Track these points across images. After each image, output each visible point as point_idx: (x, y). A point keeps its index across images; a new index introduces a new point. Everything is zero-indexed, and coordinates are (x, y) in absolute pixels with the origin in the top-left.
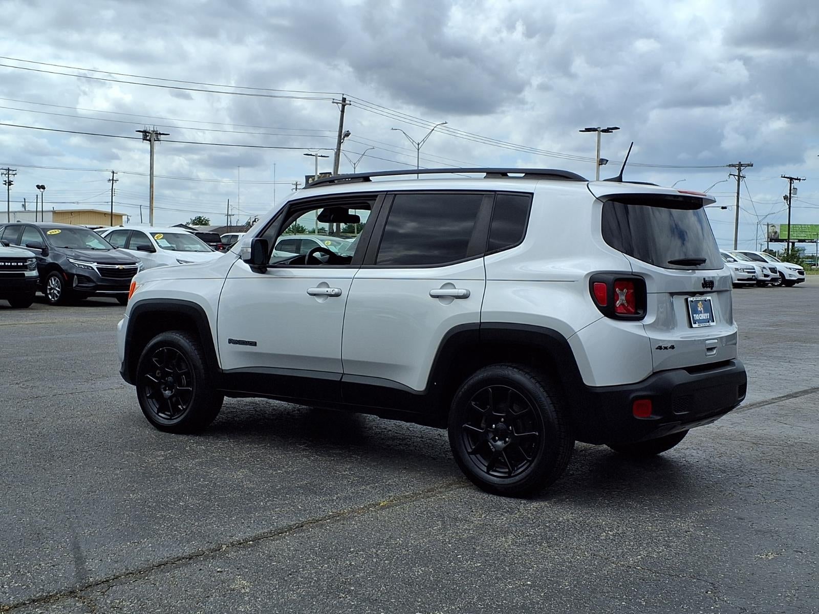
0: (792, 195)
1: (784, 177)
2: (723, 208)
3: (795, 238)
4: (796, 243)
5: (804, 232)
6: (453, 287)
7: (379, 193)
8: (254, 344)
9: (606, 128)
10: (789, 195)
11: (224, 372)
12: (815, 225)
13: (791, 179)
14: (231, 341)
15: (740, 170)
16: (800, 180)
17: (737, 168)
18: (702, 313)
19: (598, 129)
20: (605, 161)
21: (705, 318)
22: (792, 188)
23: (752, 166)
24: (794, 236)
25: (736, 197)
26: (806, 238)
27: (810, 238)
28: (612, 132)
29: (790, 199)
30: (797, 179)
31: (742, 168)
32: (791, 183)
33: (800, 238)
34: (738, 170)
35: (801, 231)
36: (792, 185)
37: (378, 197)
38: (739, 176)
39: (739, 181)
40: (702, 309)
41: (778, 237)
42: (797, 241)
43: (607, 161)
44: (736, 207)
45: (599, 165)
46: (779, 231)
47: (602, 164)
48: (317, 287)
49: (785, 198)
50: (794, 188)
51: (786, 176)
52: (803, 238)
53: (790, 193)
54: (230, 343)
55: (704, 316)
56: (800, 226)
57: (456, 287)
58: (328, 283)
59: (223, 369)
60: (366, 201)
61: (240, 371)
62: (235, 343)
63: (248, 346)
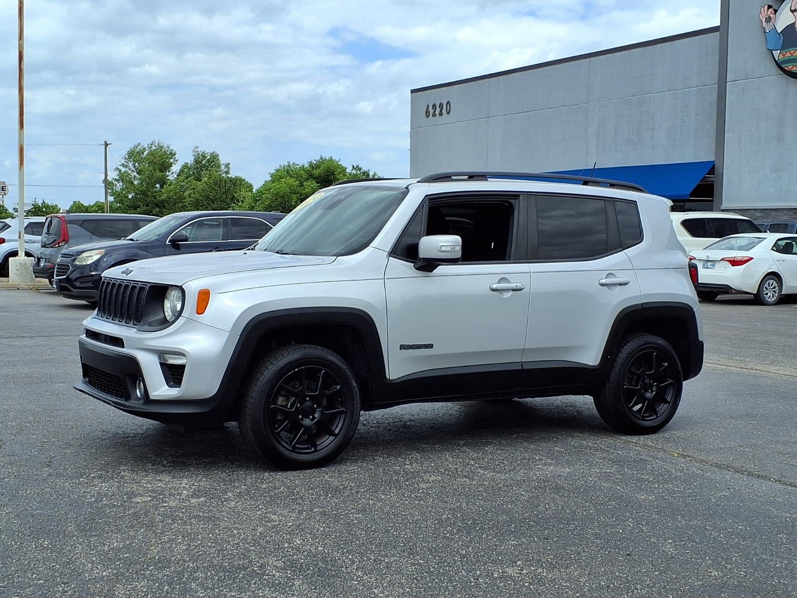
7: (520, 193)
8: (431, 346)
11: (392, 382)
14: (402, 347)
37: (521, 196)
48: (498, 283)
57: (617, 276)
58: (509, 278)
59: (391, 379)
60: (507, 200)
61: (409, 378)
62: (408, 349)
63: (423, 349)
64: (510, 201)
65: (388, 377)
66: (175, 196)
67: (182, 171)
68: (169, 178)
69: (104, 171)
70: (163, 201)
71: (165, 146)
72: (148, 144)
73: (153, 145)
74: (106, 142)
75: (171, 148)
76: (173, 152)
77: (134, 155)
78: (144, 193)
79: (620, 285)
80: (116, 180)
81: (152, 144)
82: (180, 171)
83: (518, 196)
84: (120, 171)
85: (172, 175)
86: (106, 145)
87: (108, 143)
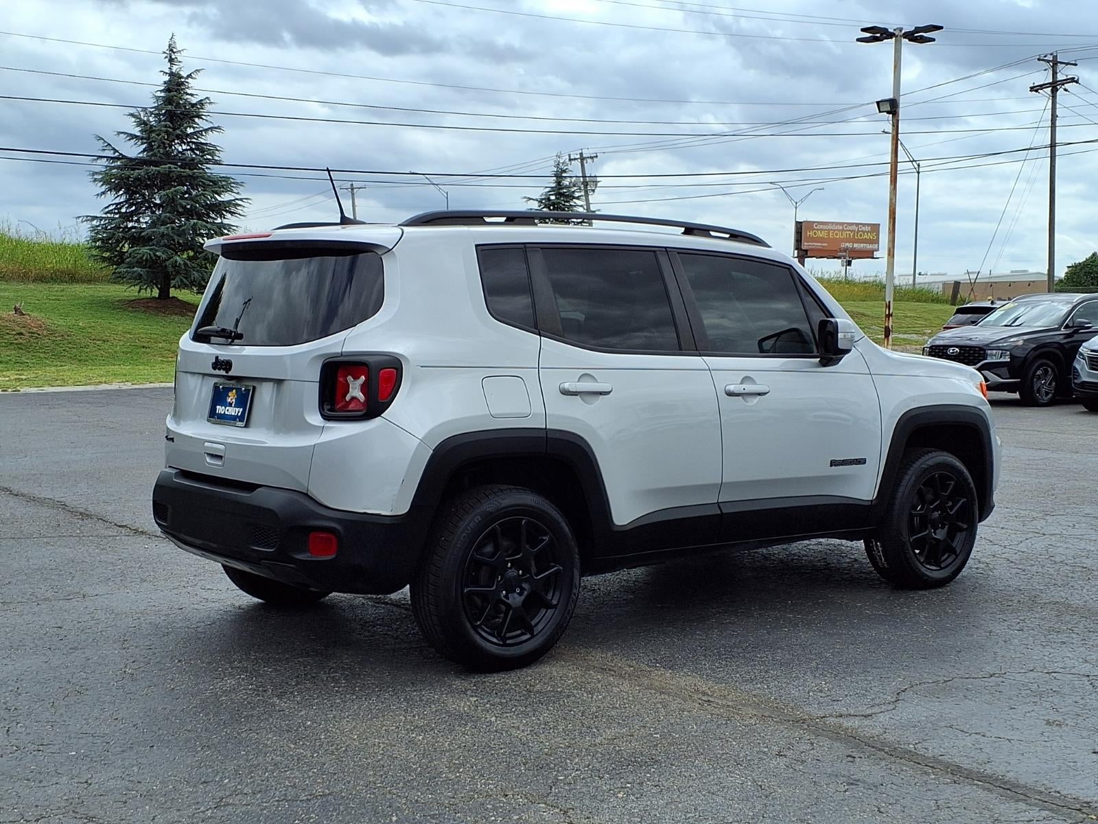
18: (231, 406)
21: (233, 414)
40: (234, 400)
55: (233, 411)
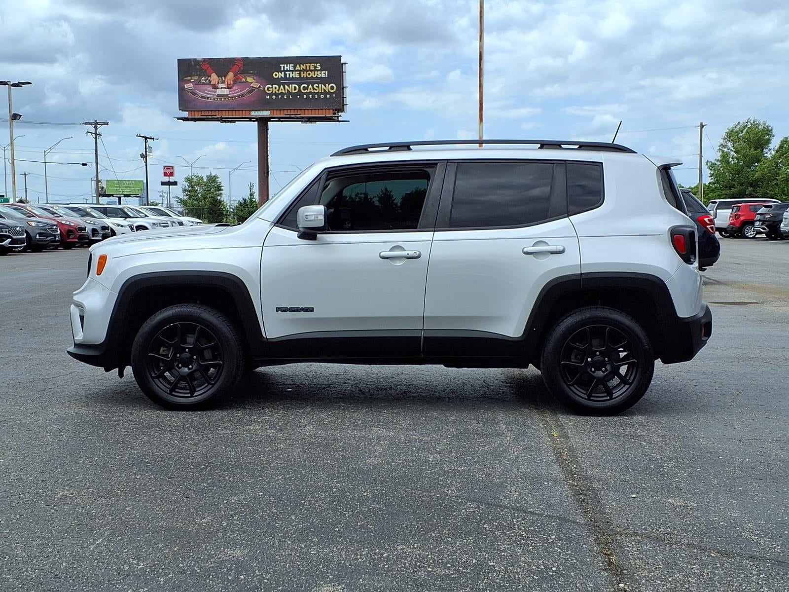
0: (147, 153)
1: (140, 136)
2: (84, 164)
3: (121, 193)
4: (122, 198)
5: (130, 187)
6: (546, 245)
8: (312, 310)
9: (17, 82)
10: (144, 153)
11: (269, 341)
12: (138, 181)
13: (146, 138)
14: (278, 309)
15: (96, 128)
16: (153, 139)
17: (93, 126)
19: (9, 83)
20: (19, 117)
22: (147, 146)
23: (108, 124)
24: (120, 192)
25: (95, 154)
26: (132, 193)
27: (134, 193)
28: (21, 86)
29: (146, 157)
30: (151, 138)
31: (98, 126)
32: (146, 142)
33: (125, 193)
34: (95, 127)
35: (126, 187)
36: (147, 143)
37: (438, 164)
38: (96, 134)
39: (96, 139)
41: (105, 192)
42: (123, 196)
43: (20, 116)
44: (95, 164)
45: (12, 119)
46: (105, 187)
47: (15, 119)
48: (390, 251)
49: (142, 156)
50: (149, 147)
51: (141, 135)
52: (128, 193)
53: (146, 152)
54: (277, 311)
56: (125, 182)
57: (550, 244)
58: (403, 246)
59: (268, 338)
60: (422, 169)
61: (291, 338)
62: (284, 311)
63: (302, 312)
64: (425, 169)
65: (265, 336)
66: (769, 173)
67: (781, 147)
68: (766, 155)
69: (699, 153)
70: (756, 181)
71: (761, 122)
72: (744, 123)
73: (749, 123)
74: (701, 124)
75: (767, 125)
76: (770, 128)
77: (731, 135)
78: (738, 172)
79: (553, 253)
80: (718, 161)
81: (747, 122)
82: (779, 148)
83: (436, 164)
84: (723, 152)
85: (770, 152)
86: (702, 126)
87: (704, 124)
